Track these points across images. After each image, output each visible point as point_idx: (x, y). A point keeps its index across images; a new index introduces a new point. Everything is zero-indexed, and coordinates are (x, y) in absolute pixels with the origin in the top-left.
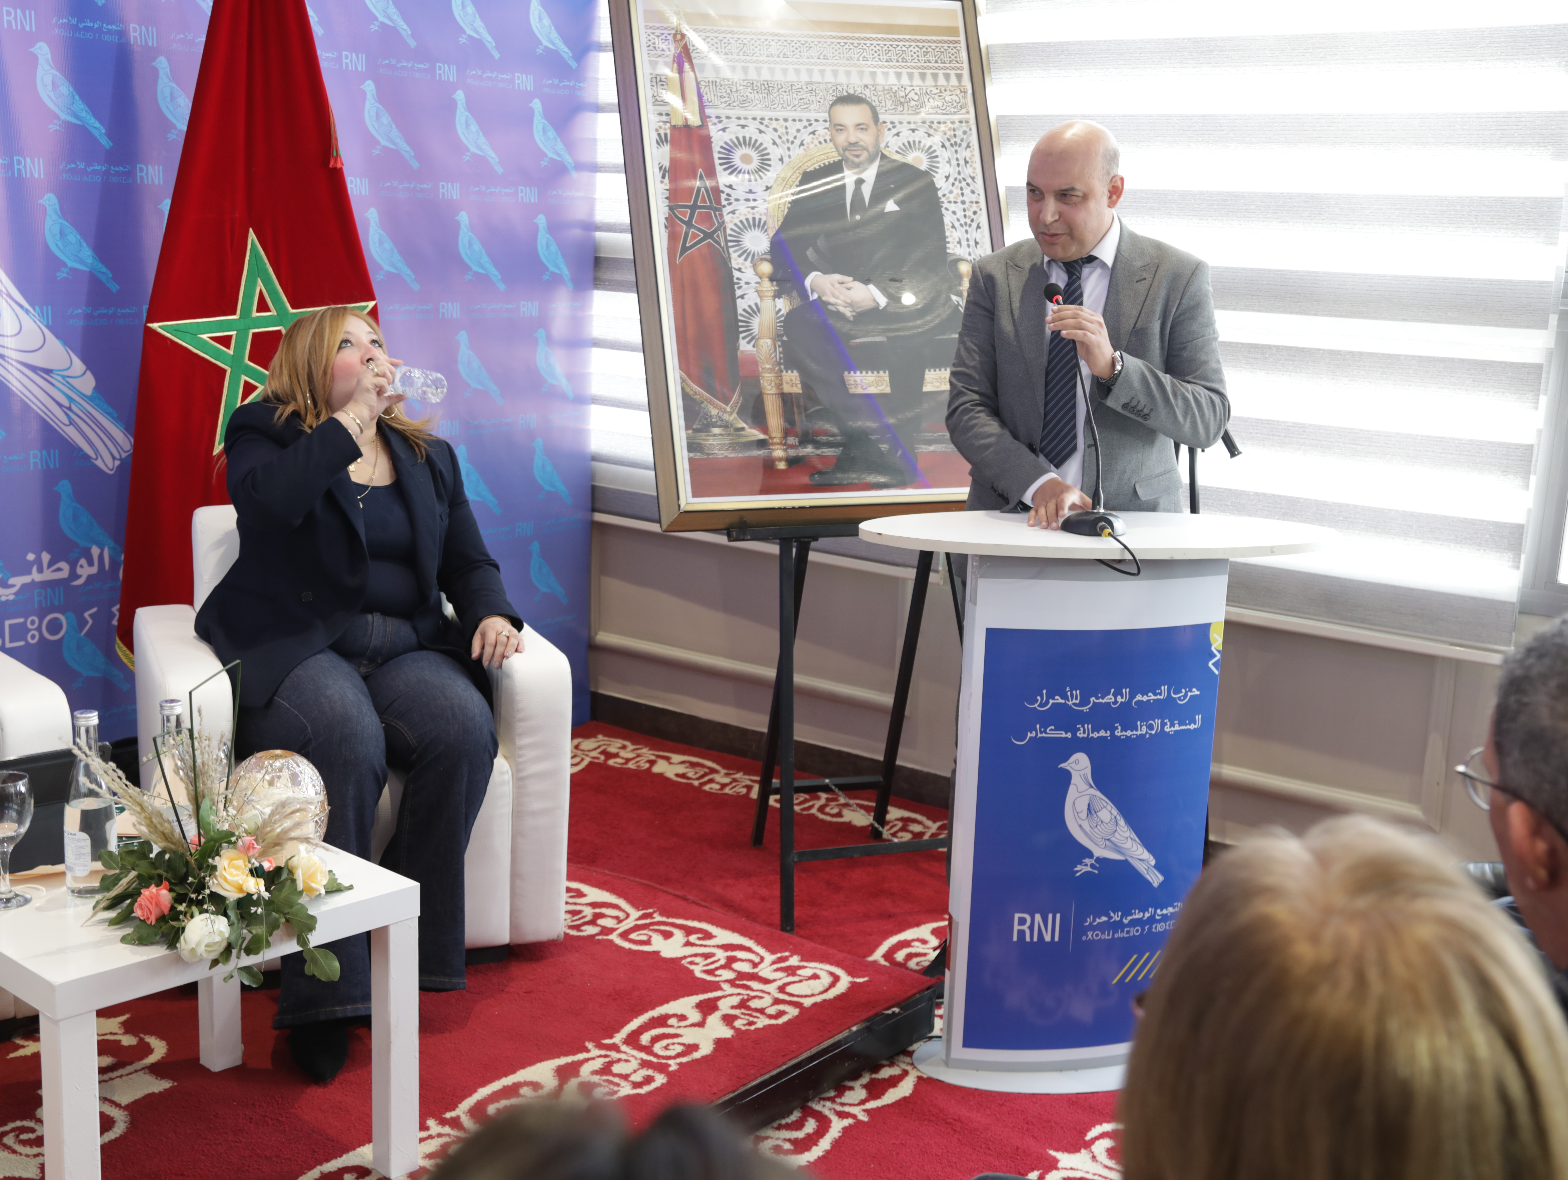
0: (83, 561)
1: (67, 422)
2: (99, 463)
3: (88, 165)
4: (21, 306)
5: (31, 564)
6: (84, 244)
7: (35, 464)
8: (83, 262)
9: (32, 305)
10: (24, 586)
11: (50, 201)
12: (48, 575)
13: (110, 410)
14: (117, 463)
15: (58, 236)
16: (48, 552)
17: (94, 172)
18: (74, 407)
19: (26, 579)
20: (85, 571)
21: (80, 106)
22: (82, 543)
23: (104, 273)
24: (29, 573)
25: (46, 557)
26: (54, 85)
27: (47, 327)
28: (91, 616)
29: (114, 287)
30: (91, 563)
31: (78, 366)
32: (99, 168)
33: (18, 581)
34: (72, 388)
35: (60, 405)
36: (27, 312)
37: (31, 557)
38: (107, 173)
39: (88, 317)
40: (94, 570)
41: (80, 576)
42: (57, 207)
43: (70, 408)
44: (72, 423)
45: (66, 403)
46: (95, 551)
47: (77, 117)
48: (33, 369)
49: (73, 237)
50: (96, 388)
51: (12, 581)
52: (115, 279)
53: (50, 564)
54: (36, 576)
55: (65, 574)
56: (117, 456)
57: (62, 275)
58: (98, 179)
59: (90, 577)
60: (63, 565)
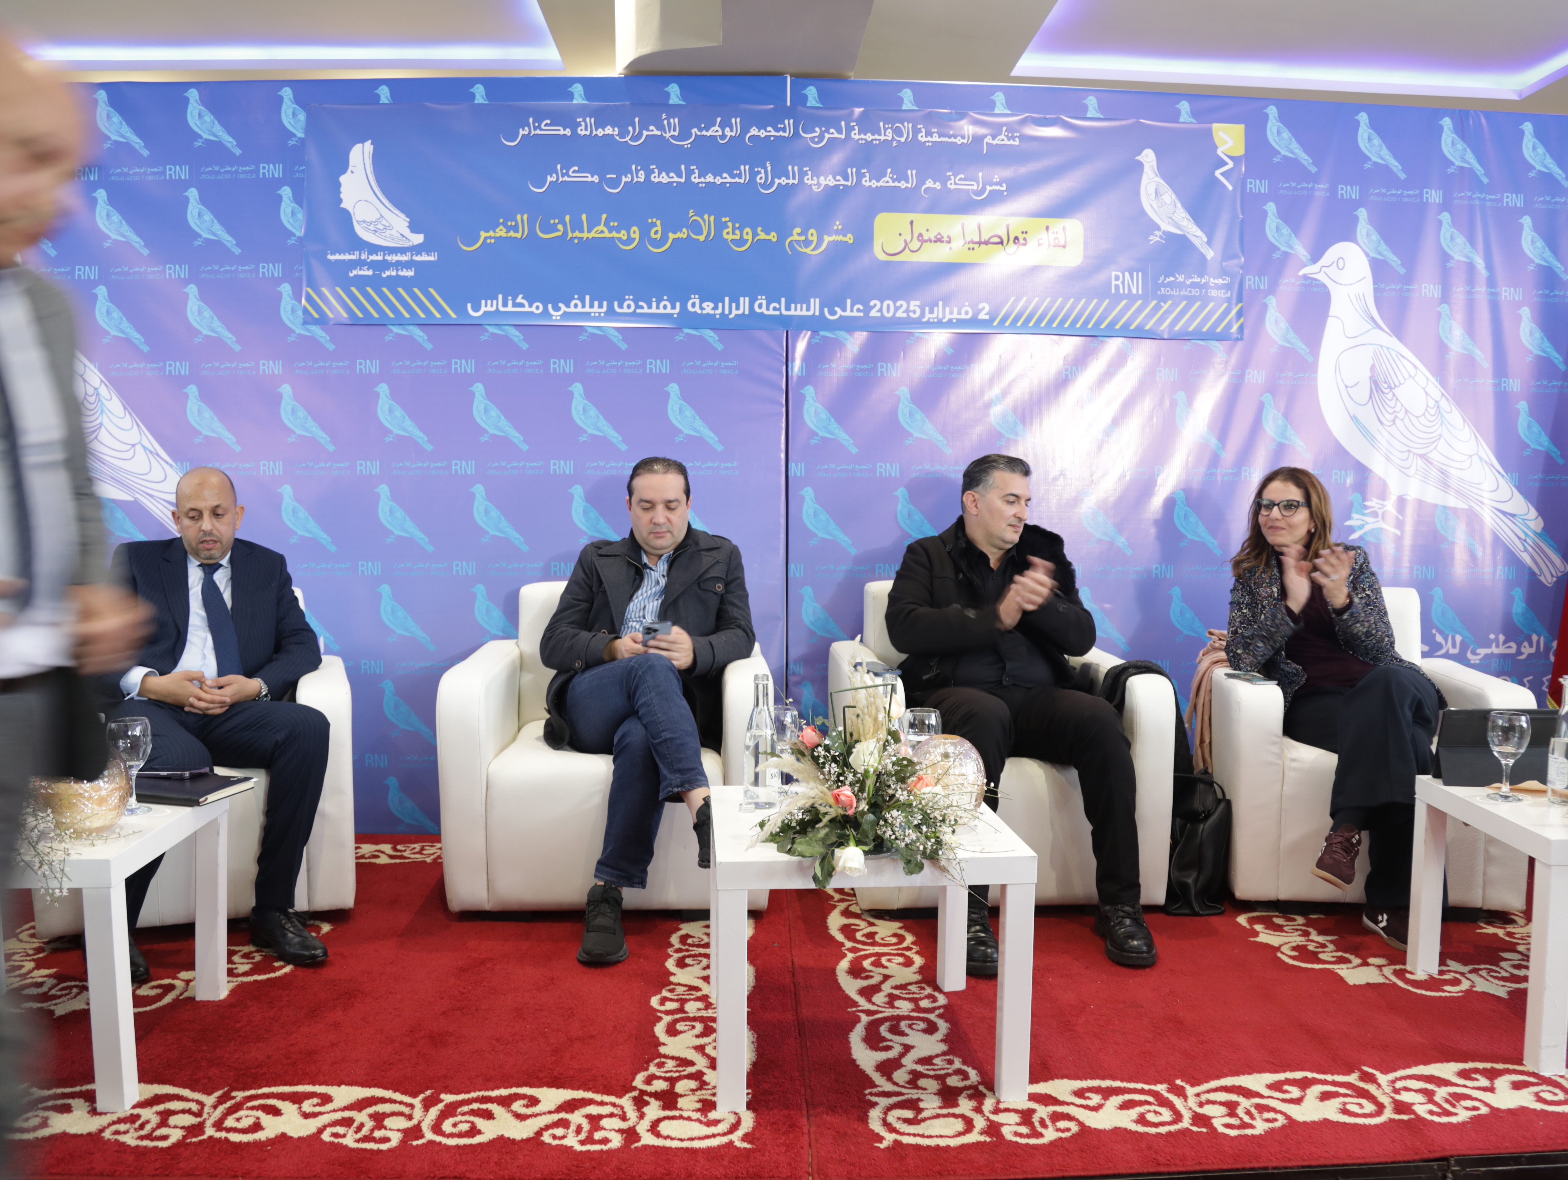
0: (1526, 644)
1: (1523, 549)
2: (1542, 578)
3: (1550, 382)
4: (1499, 473)
5: (1492, 641)
6: (1543, 433)
7: (1500, 575)
8: (1541, 445)
9: (1506, 472)
10: (1486, 656)
11: (1523, 406)
12: (1501, 650)
13: (1552, 543)
14: (1555, 579)
15: (1526, 428)
16: (1504, 634)
17: (1553, 386)
18: (1528, 540)
19: (1488, 651)
20: (1527, 650)
21: (1547, 345)
22: (1526, 631)
23: (1555, 451)
24: (1490, 647)
25: (1502, 638)
26: (1531, 333)
27: (1515, 486)
28: (1528, 681)
29: (1561, 461)
30: (1531, 646)
31: (1533, 513)
32: (1556, 383)
33: (1483, 652)
34: (1528, 527)
35: (1519, 538)
36: (1503, 476)
37: (1492, 636)
38: (1562, 387)
39: (1543, 481)
40: (1533, 650)
41: (1522, 654)
42: (1527, 409)
43: (1525, 541)
44: (1526, 550)
45: (1523, 536)
46: (1535, 638)
47: (1544, 351)
48: (1504, 513)
49: (1536, 428)
50: (1544, 529)
51: (1479, 651)
52: (1562, 456)
53: (1504, 643)
54: (1495, 650)
55: (1513, 651)
56: (1555, 574)
57: (1527, 453)
58: (1556, 391)
59: (1530, 655)
60: (1513, 645)
